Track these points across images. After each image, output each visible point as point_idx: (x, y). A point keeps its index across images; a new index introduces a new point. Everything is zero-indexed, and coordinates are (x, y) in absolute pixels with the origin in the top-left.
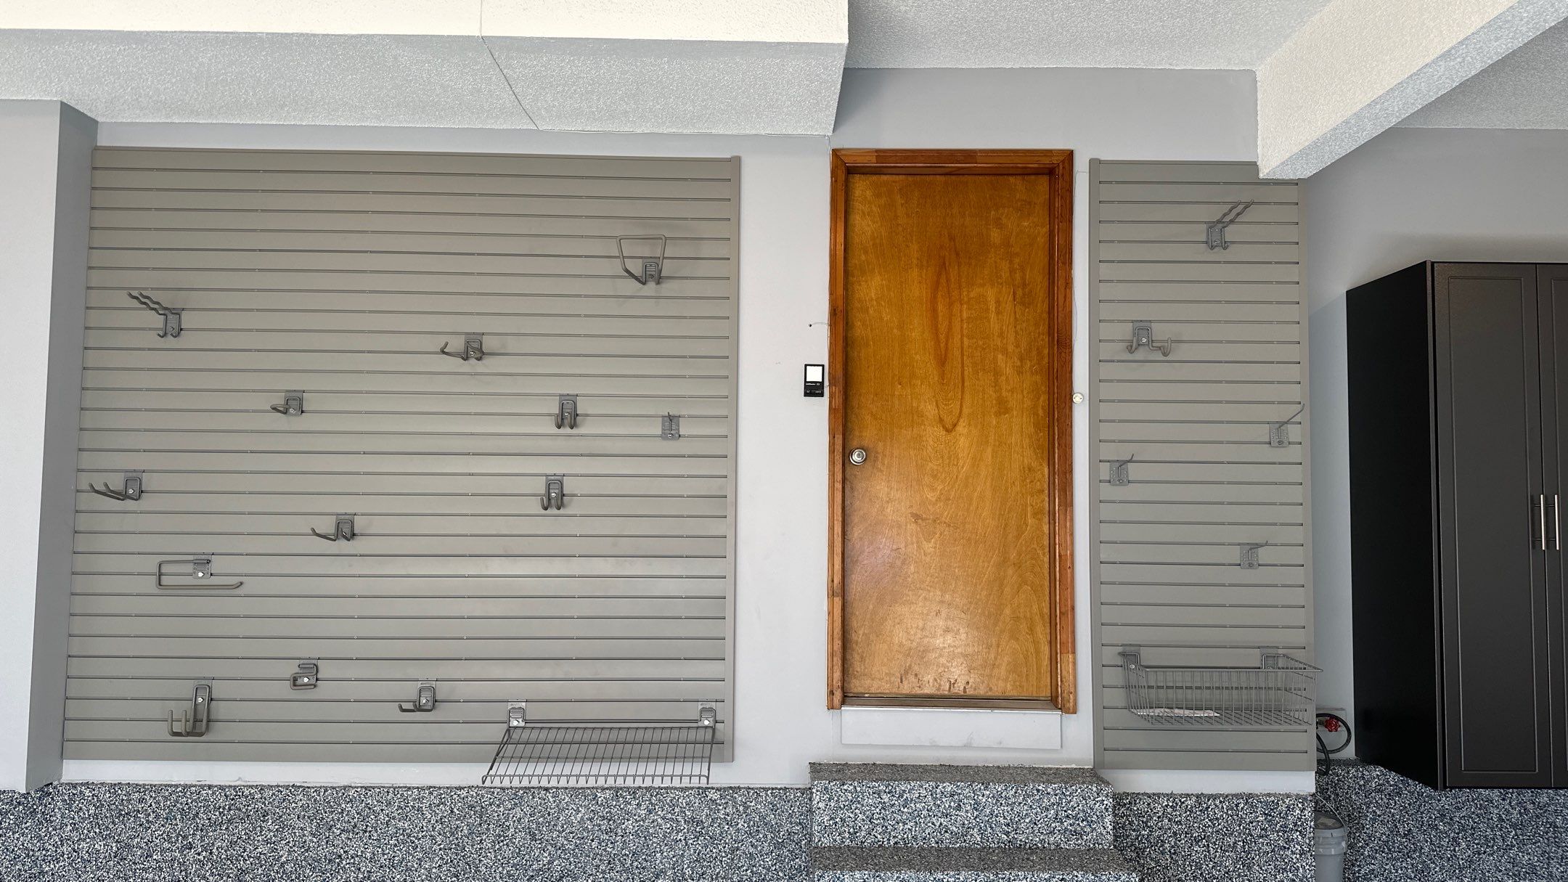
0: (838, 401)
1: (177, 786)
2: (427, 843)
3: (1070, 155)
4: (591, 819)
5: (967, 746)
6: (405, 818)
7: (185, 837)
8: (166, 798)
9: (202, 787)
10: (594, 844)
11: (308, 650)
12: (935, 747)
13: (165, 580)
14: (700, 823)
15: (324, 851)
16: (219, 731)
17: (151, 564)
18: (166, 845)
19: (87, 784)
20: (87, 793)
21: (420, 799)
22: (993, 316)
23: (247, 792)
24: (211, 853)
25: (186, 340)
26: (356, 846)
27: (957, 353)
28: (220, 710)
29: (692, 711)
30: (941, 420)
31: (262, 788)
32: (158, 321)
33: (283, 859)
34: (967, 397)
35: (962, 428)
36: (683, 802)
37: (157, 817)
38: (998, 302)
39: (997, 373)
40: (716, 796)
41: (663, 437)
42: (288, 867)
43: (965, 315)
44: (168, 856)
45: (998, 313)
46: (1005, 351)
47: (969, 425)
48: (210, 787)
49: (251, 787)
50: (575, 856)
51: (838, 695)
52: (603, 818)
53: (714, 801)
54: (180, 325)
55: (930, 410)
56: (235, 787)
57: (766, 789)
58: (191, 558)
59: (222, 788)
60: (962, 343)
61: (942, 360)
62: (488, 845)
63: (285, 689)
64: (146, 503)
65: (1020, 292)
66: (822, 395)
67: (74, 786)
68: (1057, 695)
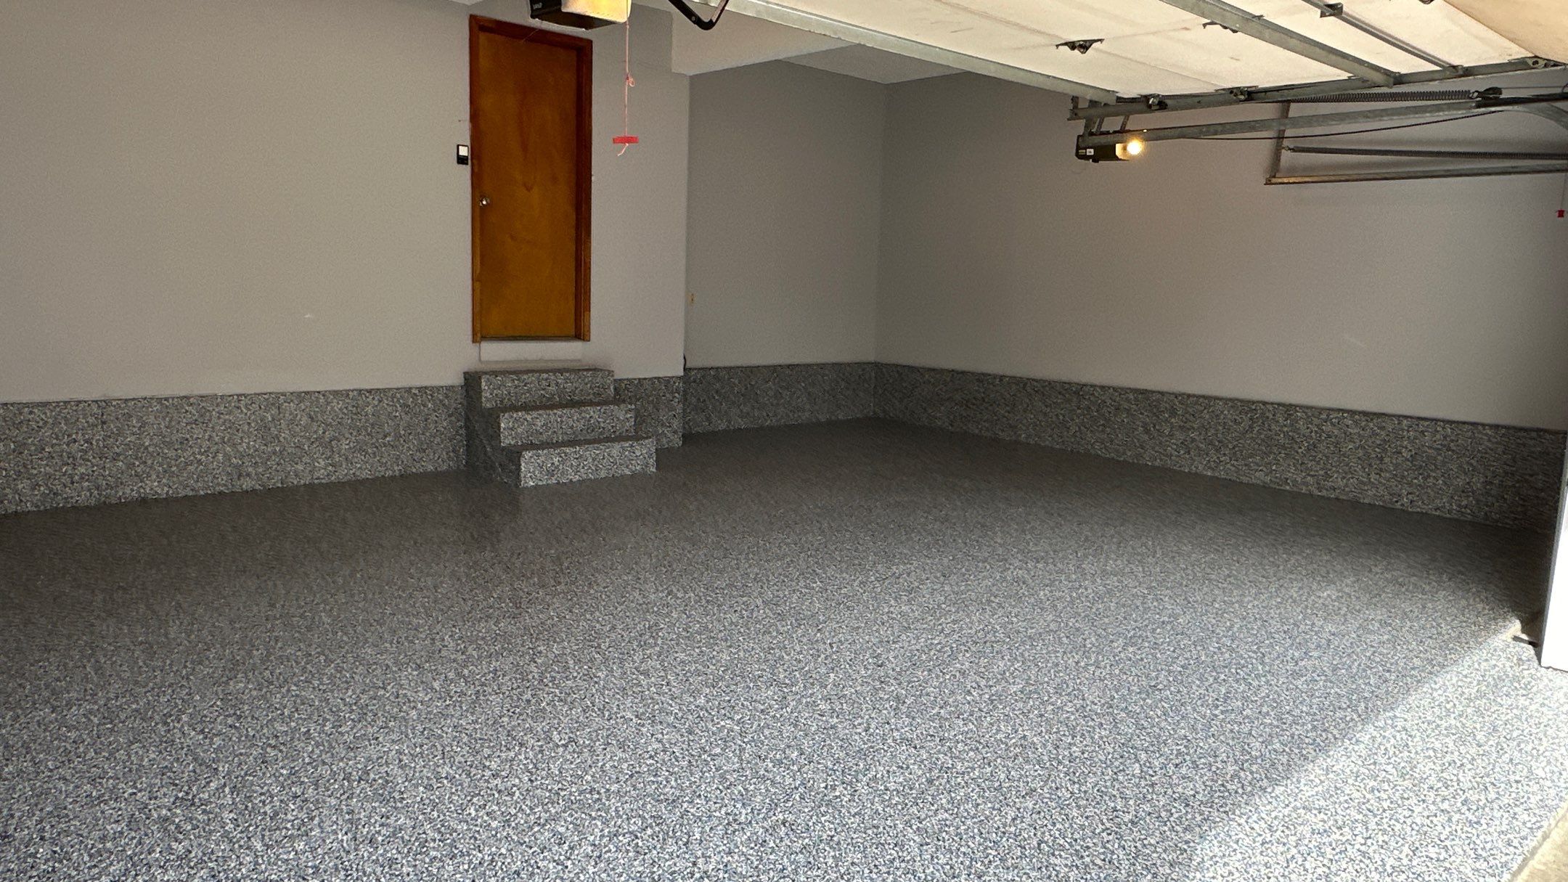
0: (475, 168)
1: (59, 402)
2: (245, 428)
7: (70, 435)
8: (51, 411)
9: (79, 401)
12: (526, 361)
14: (408, 406)
15: (175, 437)
18: (55, 441)
21: (239, 402)
22: (550, 125)
27: (532, 146)
30: (525, 184)
31: (126, 400)
34: (538, 172)
35: (535, 189)
37: (45, 423)
38: (552, 118)
39: (552, 159)
40: (416, 391)
43: (536, 122)
45: (552, 123)
46: (555, 147)
47: (539, 188)
51: (477, 335)
53: (415, 394)
55: (519, 177)
56: (103, 400)
57: (441, 387)
59: (93, 401)
60: (535, 140)
61: (525, 149)
68: (580, 333)
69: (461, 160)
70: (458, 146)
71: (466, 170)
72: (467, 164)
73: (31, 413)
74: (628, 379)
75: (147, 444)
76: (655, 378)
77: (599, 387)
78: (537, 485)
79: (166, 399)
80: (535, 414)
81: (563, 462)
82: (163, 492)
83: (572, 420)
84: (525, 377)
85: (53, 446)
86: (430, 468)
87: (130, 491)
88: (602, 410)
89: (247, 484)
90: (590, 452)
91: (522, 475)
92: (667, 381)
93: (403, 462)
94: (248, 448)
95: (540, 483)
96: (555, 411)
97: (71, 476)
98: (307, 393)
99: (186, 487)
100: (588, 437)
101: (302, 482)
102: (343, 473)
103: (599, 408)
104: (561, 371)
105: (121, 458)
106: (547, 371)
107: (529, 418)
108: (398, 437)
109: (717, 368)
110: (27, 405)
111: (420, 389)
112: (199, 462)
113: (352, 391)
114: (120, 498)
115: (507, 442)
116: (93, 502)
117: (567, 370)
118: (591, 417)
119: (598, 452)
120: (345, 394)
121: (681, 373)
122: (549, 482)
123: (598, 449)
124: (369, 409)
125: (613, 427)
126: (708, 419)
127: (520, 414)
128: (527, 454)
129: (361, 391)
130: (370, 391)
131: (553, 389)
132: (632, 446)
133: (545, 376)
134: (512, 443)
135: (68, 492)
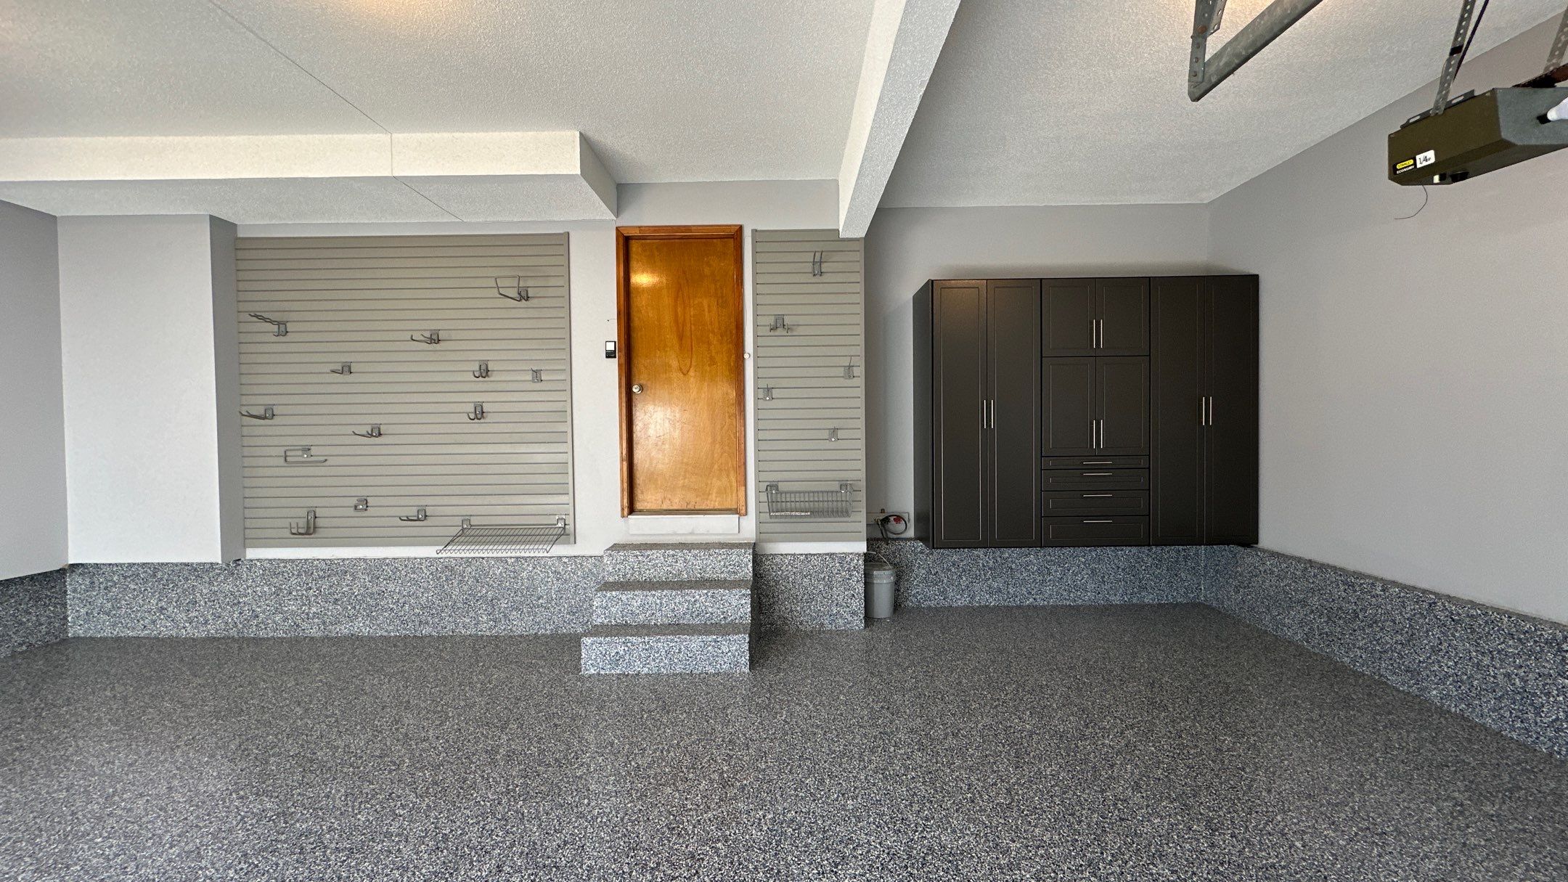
0: (623, 360)
1: (302, 560)
2: (425, 585)
3: (741, 228)
4: (505, 572)
5: (692, 534)
6: (414, 573)
7: (307, 584)
8: (297, 566)
9: (314, 560)
10: (507, 584)
11: (363, 492)
12: (675, 534)
13: (288, 459)
14: (559, 573)
15: (375, 589)
16: (321, 533)
17: (281, 451)
18: (298, 588)
19: (258, 560)
20: (258, 564)
21: (421, 564)
22: (707, 314)
23: (336, 562)
24: (321, 591)
25: (289, 337)
26: (391, 587)
27: (688, 334)
28: (320, 522)
29: (553, 520)
30: (681, 369)
31: (343, 560)
32: (275, 328)
33: (356, 594)
34: (694, 356)
35: (692, 373)
36: (550, 563)
37: (293, 574)
38: (709, 306)
39: (709, 344)
40: (566, 560)
41: (533, 381)
42: (359, 597)
43: (692, 313)
44: (300, 593)
45: (709, 312)
46: (713, 332)
47: (695, 371)
48: (318, 560)
49: (338, 559)
50: (498, 590)
51: (626, 511)
52: (511, 571)
53: (565, 563)
54: (286, 329)
55: (674, 363)
56: (330, 560)
57: (591, 557)
58: (300, 448)
59: (324, 560)
60: (691, 328)
61: (681, 337)
62: (455, 584)
63: (351, 512)
64: (276, 420)
65: (720, 301)
66: (615, 357)
67: (252, 561)
68: (739, 507)
69: (610, 355)
70: (607, 342)
71: (614, 363)
77: (734, 565)
78: (599, 674)
80: (633, 594)
81: (629, 652)
84: (649, 553)
85: (297, 591)
91: (583, 662)
93: (554, 622)
94: (427, 601)
95: (603, 672)
96: (654, 592)
97: (307, 614)
99: (382, 629)
101: (469, 633)
102: (501, 629)
103: (705, 591)
105: (339, 603)
107: (624, 598)
112: (392, 610)
114: (337, 633)
115: (600, 620)
116: (320, 634)
122: (613, 672)
123: (672, 641)
126: (943, 593)
127: (614, 593)
128: (587, 641)
132: (716, 641)
133: (672, 551)
134: (605, 621)
135: (305, 625)
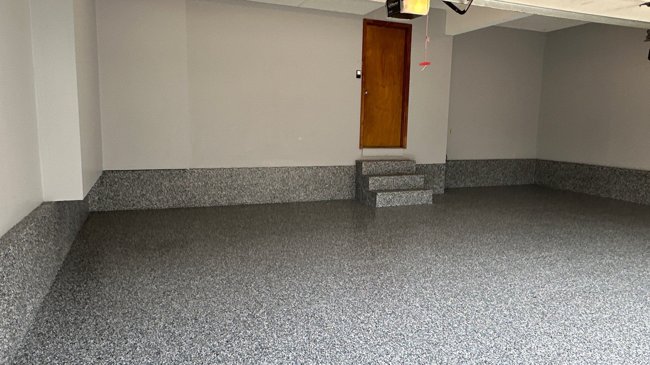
0: (363, 79)
3: (411, 26)
7: (221, 181)
8: (216, 172)
9: (224, 168)
10: (313, 179)
14: (334, 173)
15: (254, 182)
21: (275, 170)
22: (393, 62)
27: (386, 70)
30: (382, 85)
34: (388, 80)
36: (331, 169)
38: (394, 58)
39: (394, 75)
43: (388, 61)
46: (395, 70)
47: (388, 87)
49: (236, 168)
51: (362, 146)
52: (314, 173)
53: (337, 169)
55: (380, 83)
56: (232, 168)
57: (347, 166)
59: (229, 169)
60: (387, 67)
62: (290, 179)
68: (402, 145)
69: (358, 76)
70: (357, 71)
71: (360, 80)
72: (360, 78)
73: (210, 172)
74: (421, 165)
75: (244, 184)
76: (433, 164)
77: (409, 167)
78: (382, 207)
79: (251, 168)
80: (383, 178)
81: (393, 198)
82: (249, 202)
83: (398, 181)
84: (380, 163)
85: (216, 184)
86: (342, 198)
87: (238, 201)
88: (410, 177)
89: (277, 201)
90: (404, 195)
91: (377, 202)
92: (438, 166)
93: (331, 195)
94: (278, 187)
95: (384, 206)
96: (391, 177)
97: (221, 195)
98: (298, 167)
99: (256, 201)
100: (404, 188)
101: (295, 201)
102: (311, 198)
103: (409, 176)
104: (394, 161)
105: (236, 189)
106: (389, 161)
107: (380, 179)
108: (330, 185)
109: (461, 161)
110: (208, 169)
111: (339, 167)
112: (261, 192)
113: (315, 167)
114: (235, 204)
115: (372, 189)
116: (227, 204)
117: (396, 160)
118: (406, 180)
119: (408, 194)
120: (312, 168)
121: (445, 162)
122: (387, 206)
123: (408, 193)
124: (320, 174)
125: (414, 184)
126: (456, 182)
127: (377, 177)
128: (379, 194)
129: (317, 167)
130: (321, 167)
131: (391, 168)
132: (422, 192)
133: (388, 162)
134: (373, 189)
135: (219, 200)
